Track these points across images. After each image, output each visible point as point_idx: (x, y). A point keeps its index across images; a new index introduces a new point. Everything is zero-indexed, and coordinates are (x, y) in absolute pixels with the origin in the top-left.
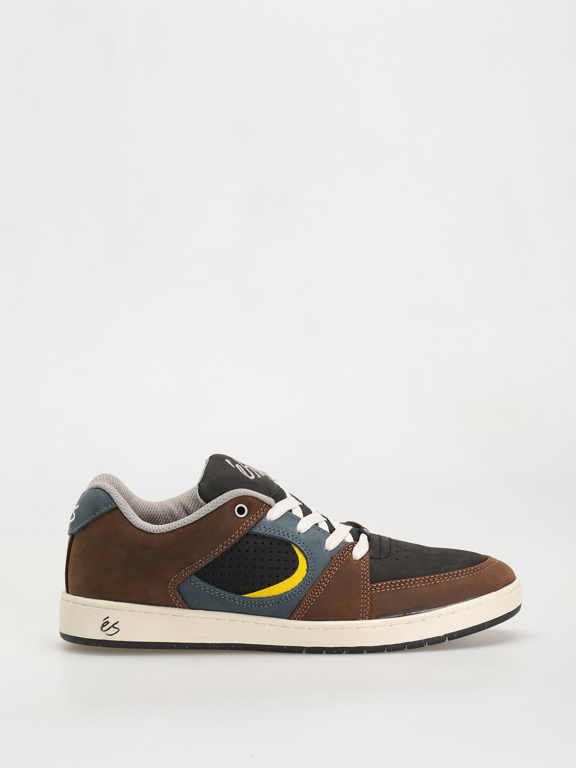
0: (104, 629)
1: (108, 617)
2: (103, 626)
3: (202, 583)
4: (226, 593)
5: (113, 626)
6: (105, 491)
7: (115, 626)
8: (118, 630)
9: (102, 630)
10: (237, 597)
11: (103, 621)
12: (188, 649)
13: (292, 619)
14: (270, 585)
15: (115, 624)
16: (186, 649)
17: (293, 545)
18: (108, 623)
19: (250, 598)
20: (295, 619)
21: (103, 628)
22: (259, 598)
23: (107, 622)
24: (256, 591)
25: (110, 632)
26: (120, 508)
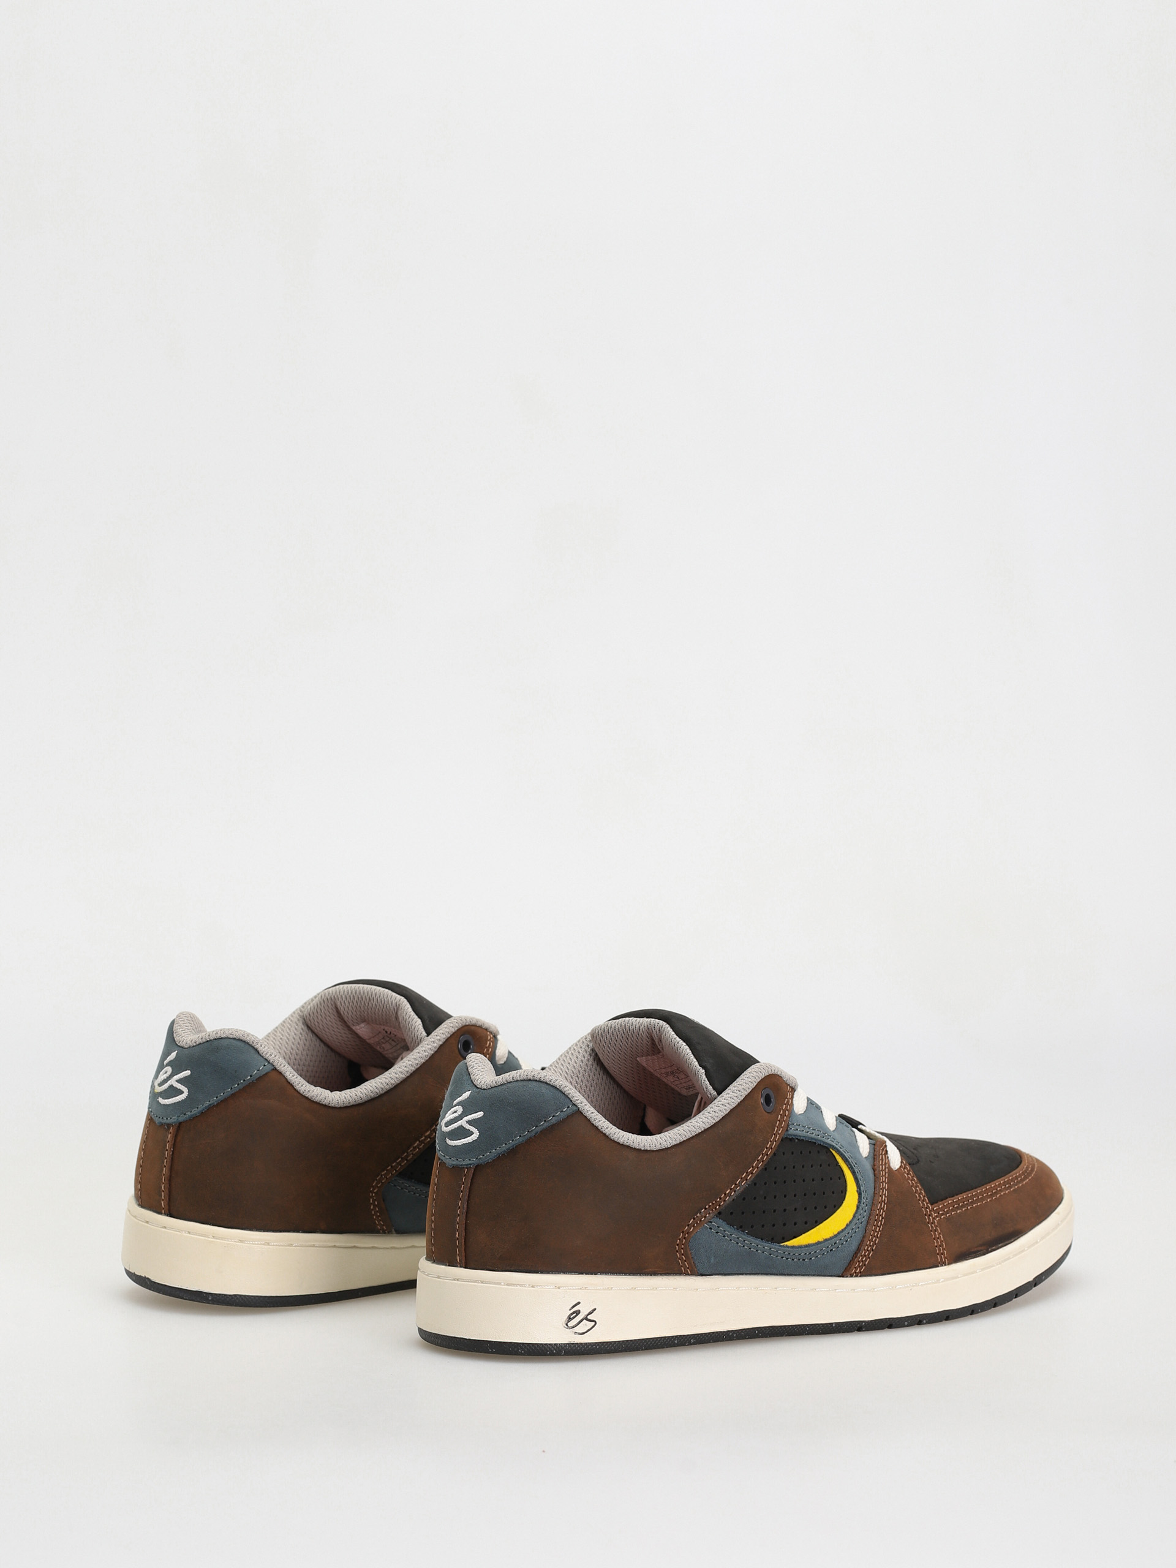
0: (571, 1324)
1: (579, 1303)
2: (570, 1319)
3: (729, 1229)
4: (758, 1241)
5: (586, 1318)
6: (548, 1084)
7: (589, 1317)
8: (594, 1323)
9: (567, 1325)
10: (774, 1247)
11: (570, 1310)
12: (694, 1344)
13: (847, 1277)
14: (817, 1223)
15: (590, 1313)
16: (690, 1344)
17: (834, 1152)
18: (578, 1313)
19: (793, 1247)
20: (851, 1276)
21: (568, 1324)
22: (806, 1246)
23: (577, 1311)
24: (801, 1235)
25: (579, 1329)
26: (583, 1112)
